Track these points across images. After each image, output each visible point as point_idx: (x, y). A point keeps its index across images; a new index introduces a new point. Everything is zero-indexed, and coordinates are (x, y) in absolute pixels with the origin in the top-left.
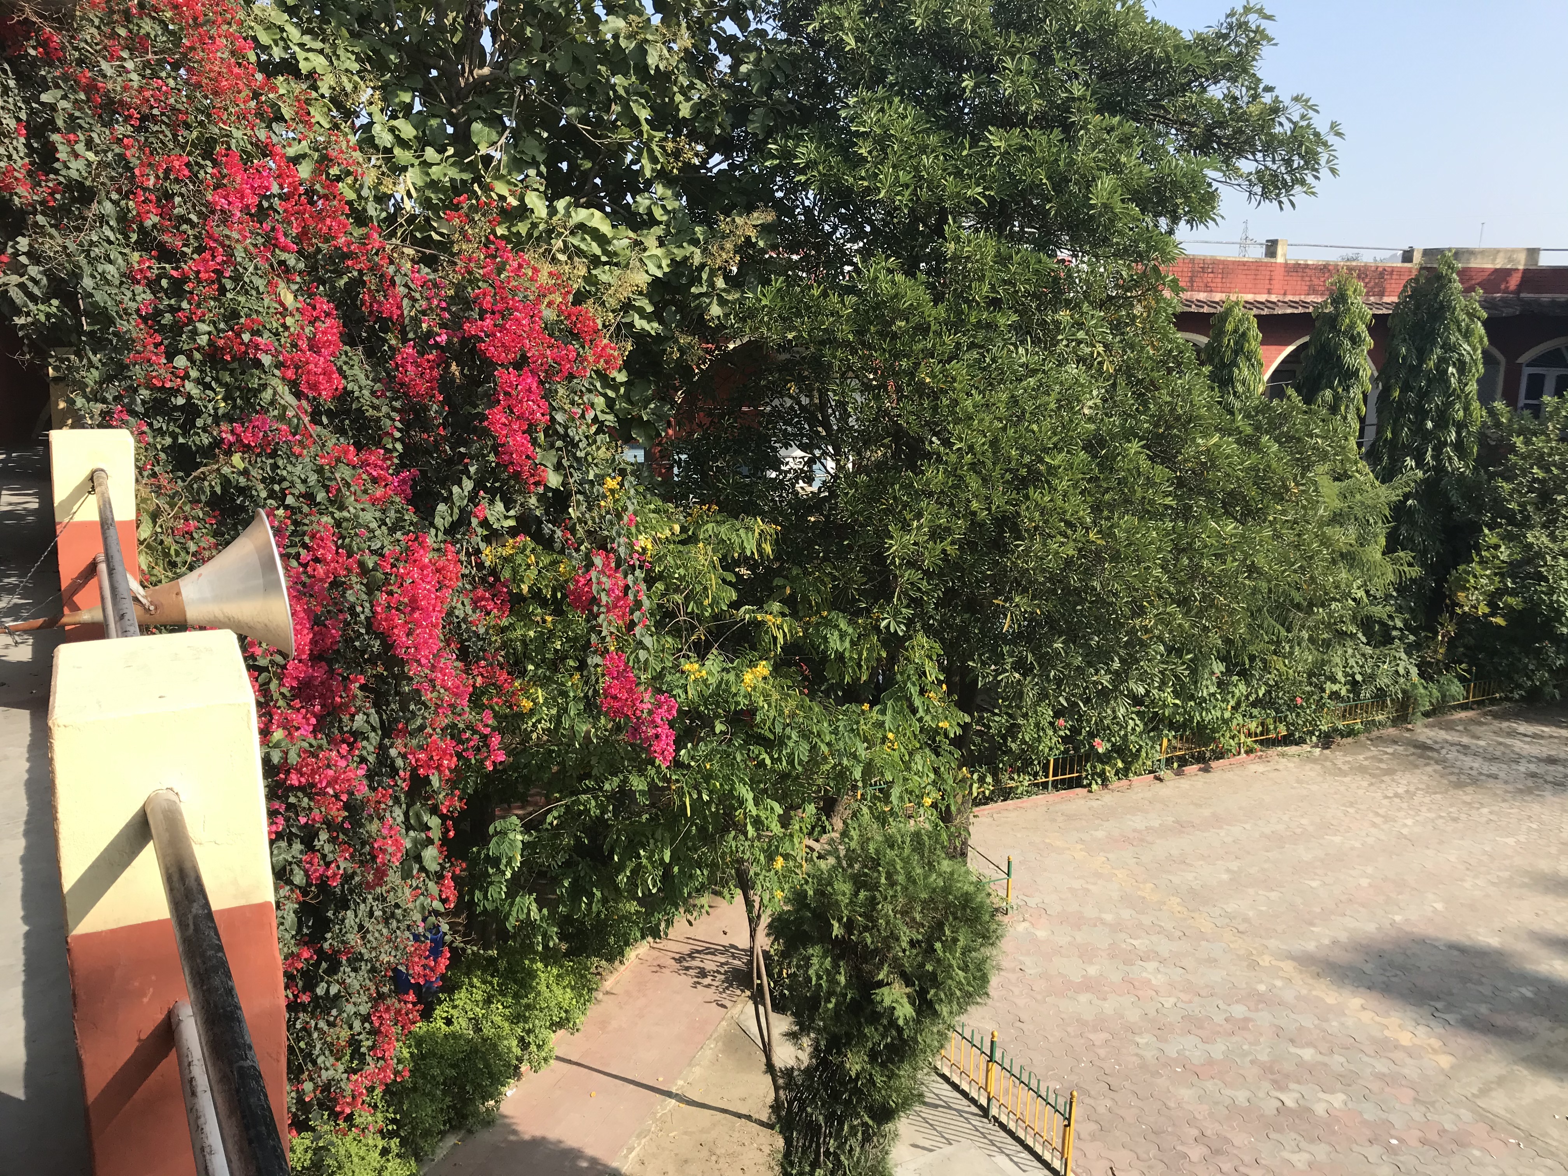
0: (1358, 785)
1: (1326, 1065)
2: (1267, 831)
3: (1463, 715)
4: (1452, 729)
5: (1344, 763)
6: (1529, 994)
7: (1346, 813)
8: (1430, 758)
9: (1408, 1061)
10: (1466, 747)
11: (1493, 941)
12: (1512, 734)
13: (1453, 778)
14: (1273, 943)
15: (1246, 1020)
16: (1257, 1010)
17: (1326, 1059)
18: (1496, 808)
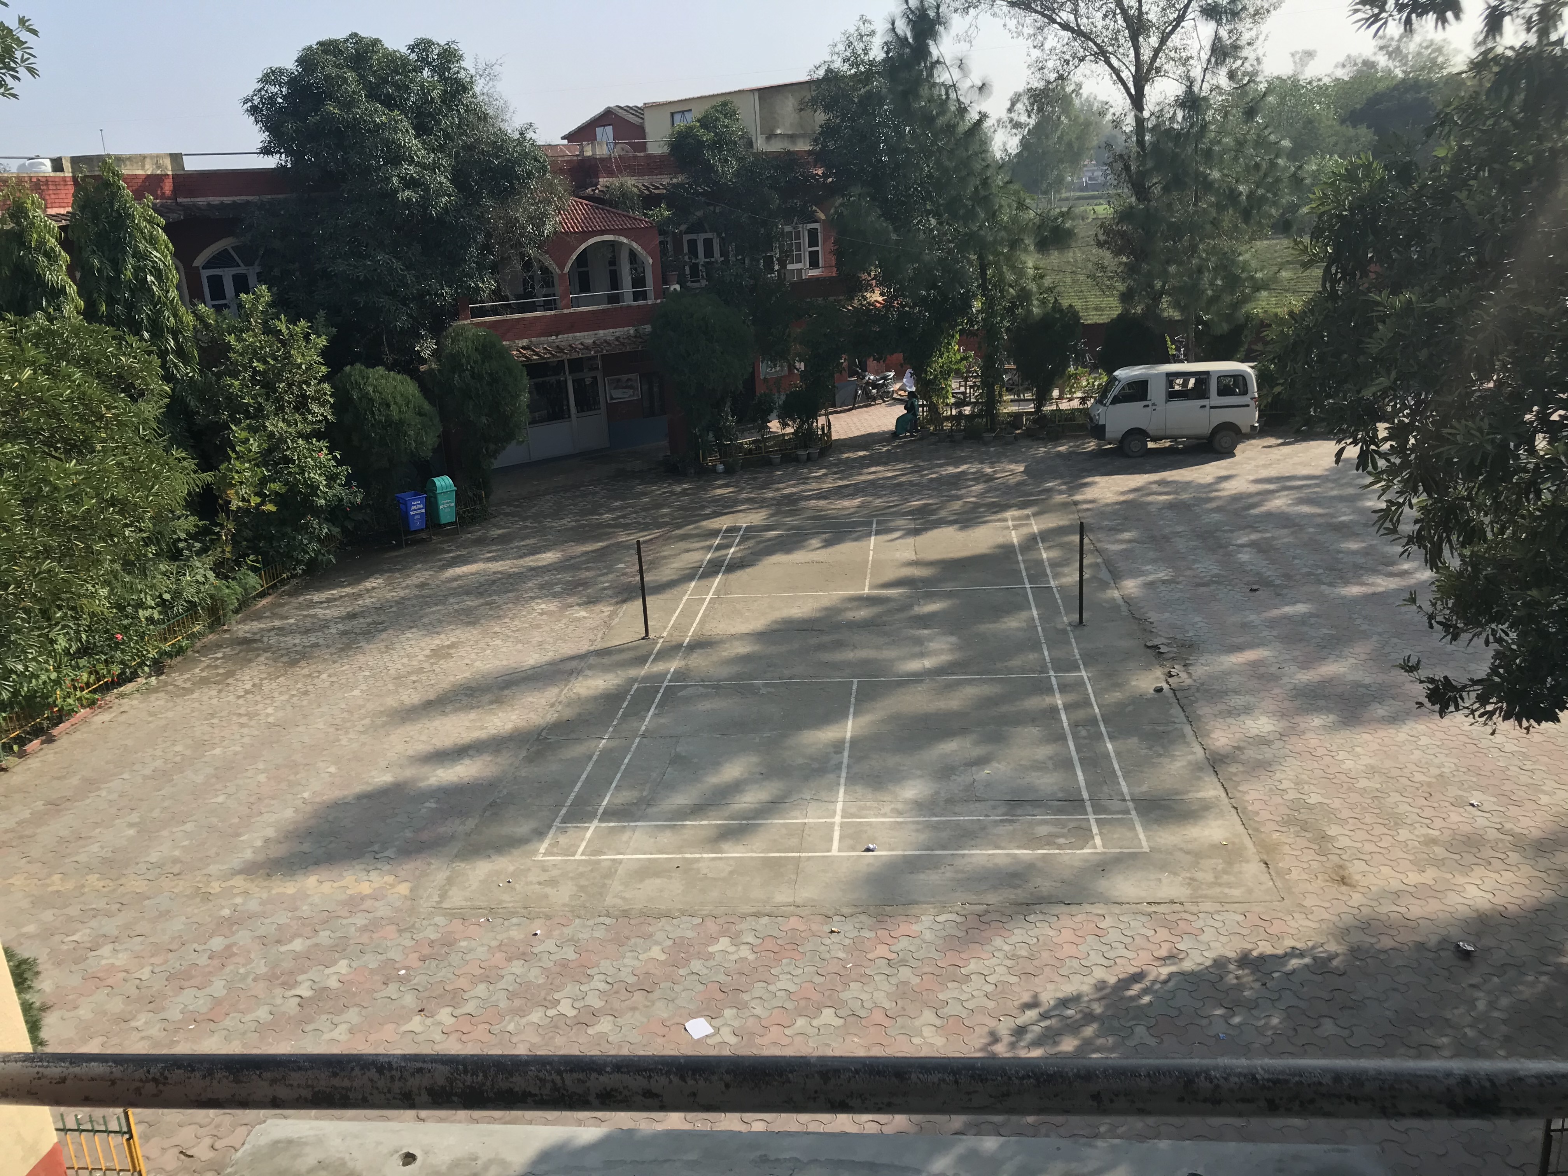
0: (209, 696)
1: (317, 945)
2: (147, 771)
3: (264, 602)
4: (262, 618)
5: (185, 681)
6: (434, 805)
7: (212, 726)
8: (258, 649)
9: (377, 904)
10: (281, 629)
11: (386, 778)
12: (311, 605)
13: (285, 659)
14: (213, 869)
15: (228, 947)
16: (233, 934)
17: (314, 940)
18: (331, 671)
